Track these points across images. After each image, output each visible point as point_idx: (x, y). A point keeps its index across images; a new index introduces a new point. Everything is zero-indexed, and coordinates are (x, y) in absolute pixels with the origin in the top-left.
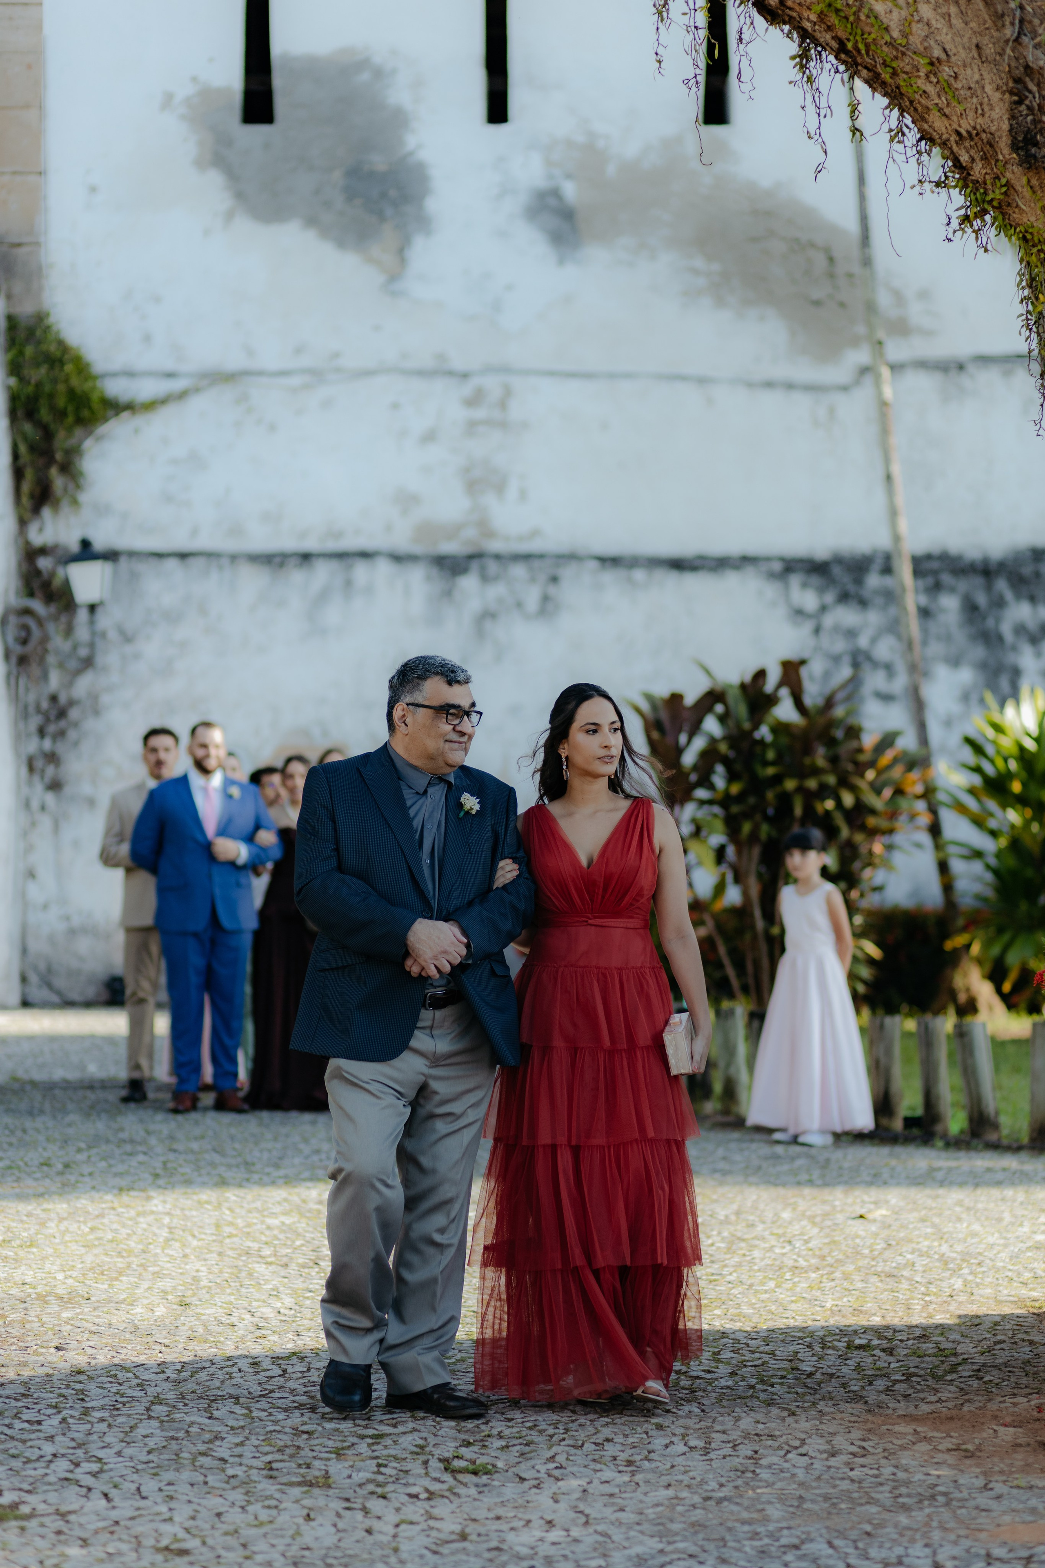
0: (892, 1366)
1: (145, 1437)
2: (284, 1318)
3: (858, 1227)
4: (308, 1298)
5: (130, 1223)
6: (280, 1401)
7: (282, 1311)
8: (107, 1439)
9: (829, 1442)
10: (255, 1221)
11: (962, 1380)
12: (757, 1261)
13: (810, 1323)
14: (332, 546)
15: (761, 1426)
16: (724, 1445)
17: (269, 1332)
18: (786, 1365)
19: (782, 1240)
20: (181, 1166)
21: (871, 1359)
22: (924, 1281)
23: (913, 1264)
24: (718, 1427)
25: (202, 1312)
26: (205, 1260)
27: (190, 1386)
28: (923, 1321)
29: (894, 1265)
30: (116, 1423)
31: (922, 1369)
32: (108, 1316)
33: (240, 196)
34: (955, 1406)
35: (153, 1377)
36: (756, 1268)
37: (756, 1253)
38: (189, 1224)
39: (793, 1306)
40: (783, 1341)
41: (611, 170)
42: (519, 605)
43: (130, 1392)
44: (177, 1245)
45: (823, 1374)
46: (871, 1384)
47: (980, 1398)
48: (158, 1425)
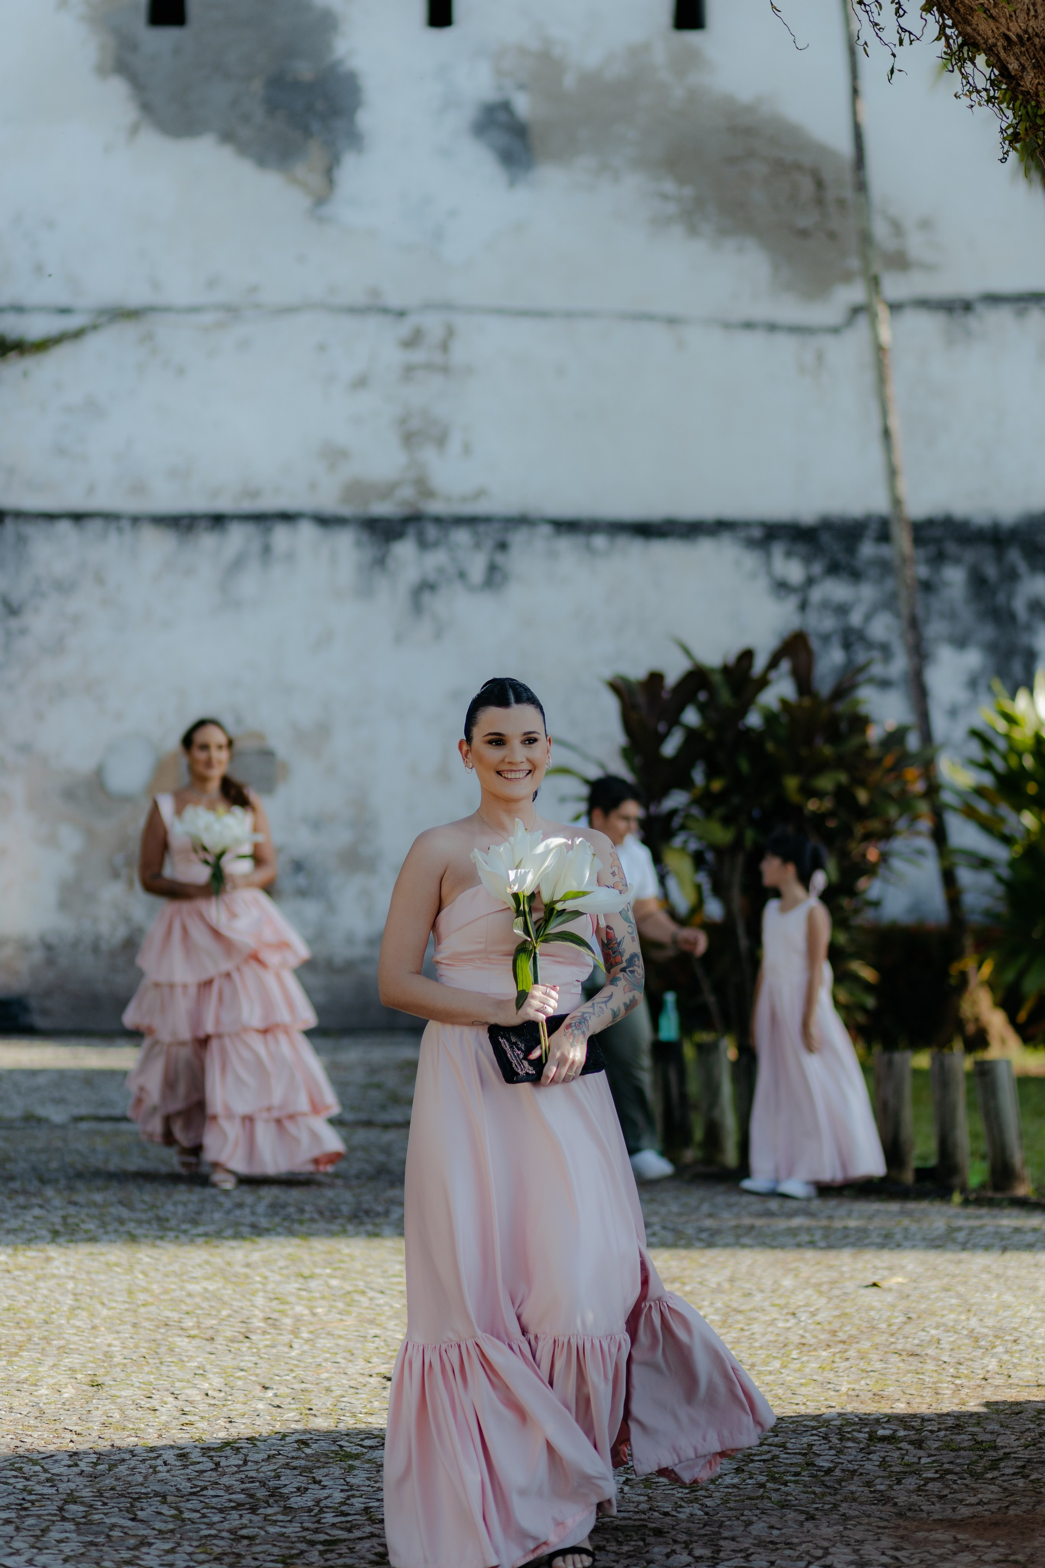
0: (923, 1461)
1: (58, 1541)
2: (213, 1402)
3: (871, 1297)
4: (239, 1378)
5: (28, 1288)
6: (214, 1500)
7: (210, 1393)
8: (16, 1544)
9: (856, 1551)
10: (173, 1287)
11: (1006, 1478)
12: (757, 1336)
13: (824, 1410)
14: (248, 506)
15: (775, 1532)
16: (733, 1555)
17: (197, 1418)
18: (799, 1459)
19: (786, 1311)
20: (83, 1221)
21: (897, 1454)
22: (953, 1361)
23: (939, 1341)
24: (726, 1534)
25: (118, 1394)
26: (118, 1332)
27: (109, 1481)
28: (956, 1409)
29: (916, 1342)
30: (23, 1526)
31: (958, 1465)
32: (8, 1398)
33: (146, 107)
34: (1000, 1509)
35: (64, 1470)
36: (757, 1344)
37: (756, 1328)
38: (97, 1290)
39: (803, 1391)
40: (794, 1431)
41: (569, 81)
42: (462, 575)
43: (39, 1489)
44: (84, 1314)
45: (843, 1471)
46: (899, 1482)
47: (1027, 1499)
48: (73, 1527)
